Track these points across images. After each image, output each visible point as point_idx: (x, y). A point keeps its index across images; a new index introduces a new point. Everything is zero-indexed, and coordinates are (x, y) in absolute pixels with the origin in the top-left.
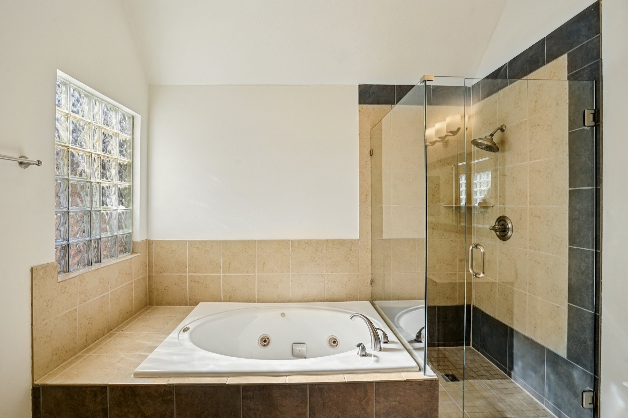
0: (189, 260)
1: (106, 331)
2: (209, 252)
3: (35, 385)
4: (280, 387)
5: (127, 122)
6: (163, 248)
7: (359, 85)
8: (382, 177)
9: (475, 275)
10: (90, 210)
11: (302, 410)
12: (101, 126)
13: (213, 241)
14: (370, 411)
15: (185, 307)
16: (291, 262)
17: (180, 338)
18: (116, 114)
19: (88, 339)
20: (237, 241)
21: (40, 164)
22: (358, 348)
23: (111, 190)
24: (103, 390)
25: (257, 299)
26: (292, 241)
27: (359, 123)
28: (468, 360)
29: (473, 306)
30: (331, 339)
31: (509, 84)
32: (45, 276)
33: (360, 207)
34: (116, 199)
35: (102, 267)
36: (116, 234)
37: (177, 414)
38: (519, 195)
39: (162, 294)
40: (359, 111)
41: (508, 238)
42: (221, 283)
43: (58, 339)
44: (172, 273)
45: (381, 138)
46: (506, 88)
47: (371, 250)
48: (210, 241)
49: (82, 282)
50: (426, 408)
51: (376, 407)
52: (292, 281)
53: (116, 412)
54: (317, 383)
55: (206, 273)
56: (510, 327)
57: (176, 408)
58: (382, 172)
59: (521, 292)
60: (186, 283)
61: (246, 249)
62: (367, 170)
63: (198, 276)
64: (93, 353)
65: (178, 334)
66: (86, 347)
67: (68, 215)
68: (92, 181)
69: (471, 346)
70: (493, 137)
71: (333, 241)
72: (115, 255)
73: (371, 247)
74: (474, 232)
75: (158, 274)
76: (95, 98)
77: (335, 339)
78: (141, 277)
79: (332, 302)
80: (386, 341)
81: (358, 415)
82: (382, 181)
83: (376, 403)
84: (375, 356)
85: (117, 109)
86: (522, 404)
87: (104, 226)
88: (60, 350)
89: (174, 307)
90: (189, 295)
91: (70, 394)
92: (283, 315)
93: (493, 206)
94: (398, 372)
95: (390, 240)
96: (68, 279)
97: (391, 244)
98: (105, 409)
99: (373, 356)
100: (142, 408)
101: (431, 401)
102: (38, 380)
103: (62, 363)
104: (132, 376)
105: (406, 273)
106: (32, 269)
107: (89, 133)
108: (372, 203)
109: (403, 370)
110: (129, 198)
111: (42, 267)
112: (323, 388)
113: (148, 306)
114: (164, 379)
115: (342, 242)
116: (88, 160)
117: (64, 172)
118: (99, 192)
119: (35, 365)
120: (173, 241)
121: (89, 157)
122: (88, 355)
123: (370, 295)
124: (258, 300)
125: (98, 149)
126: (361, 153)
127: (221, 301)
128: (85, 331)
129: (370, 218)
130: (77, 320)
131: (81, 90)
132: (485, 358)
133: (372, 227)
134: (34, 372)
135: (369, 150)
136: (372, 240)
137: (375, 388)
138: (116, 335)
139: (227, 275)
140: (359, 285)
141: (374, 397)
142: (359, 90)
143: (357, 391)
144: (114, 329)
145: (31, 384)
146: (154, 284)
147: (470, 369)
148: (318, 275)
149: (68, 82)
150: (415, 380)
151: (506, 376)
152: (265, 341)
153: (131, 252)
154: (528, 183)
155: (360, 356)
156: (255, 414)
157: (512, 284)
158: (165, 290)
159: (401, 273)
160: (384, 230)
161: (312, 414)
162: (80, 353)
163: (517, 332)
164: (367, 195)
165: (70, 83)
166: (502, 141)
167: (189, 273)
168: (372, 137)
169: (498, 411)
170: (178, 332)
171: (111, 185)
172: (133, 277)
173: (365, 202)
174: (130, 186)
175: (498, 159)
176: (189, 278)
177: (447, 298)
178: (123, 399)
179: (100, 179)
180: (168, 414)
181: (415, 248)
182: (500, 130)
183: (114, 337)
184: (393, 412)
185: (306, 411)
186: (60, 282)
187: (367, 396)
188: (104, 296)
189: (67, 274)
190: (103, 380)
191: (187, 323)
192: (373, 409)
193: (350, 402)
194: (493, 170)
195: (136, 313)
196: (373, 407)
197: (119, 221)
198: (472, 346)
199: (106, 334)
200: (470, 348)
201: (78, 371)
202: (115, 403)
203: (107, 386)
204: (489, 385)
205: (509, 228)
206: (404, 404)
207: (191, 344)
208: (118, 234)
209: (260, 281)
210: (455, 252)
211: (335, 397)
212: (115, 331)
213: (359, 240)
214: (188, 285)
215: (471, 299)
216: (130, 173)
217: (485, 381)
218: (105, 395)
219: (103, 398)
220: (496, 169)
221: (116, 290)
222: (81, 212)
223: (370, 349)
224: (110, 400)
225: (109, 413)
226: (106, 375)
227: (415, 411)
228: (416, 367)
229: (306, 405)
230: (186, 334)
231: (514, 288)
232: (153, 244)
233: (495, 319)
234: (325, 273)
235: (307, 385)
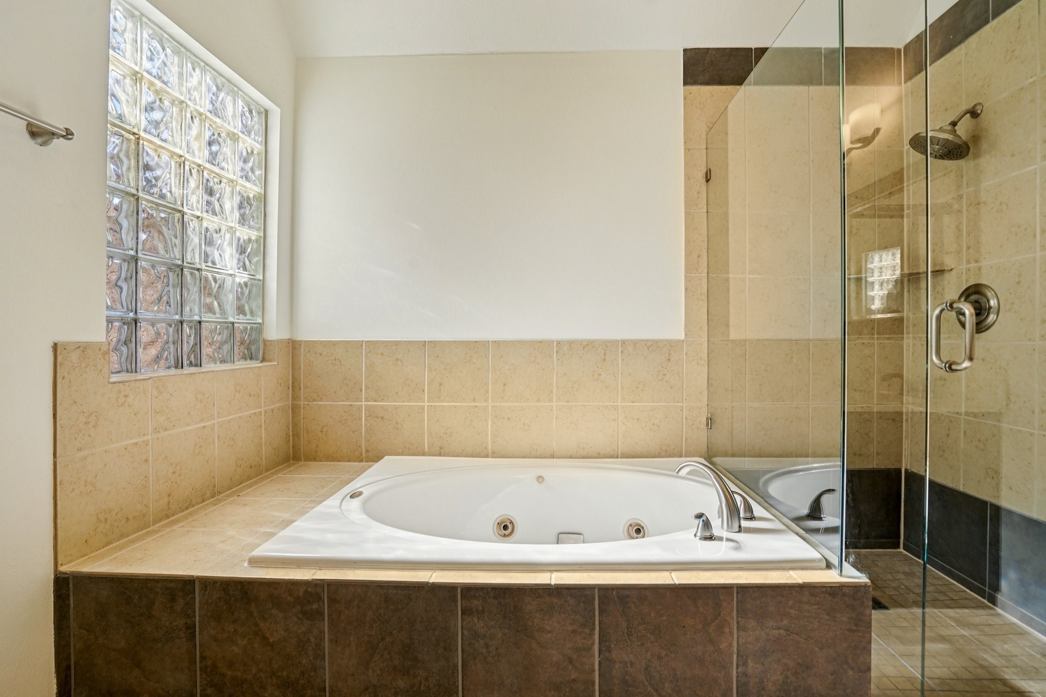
0: (367, 377)
1: (208, 494)
2: (402, 362)
3: (61, 573)
4: (539, 591)
5: (255, 119)
6: (319, 355)
7: (685, 50)
8: (727, 221)
9: (950, 367)
10: (181, 264)
11: (584, 641)
12: (204, 113)
13: (410, 342)
14: (726, 647)
15: (358, 463)
16: (555, 382)
17: (343, 507)
18: (234, 100)
19: (171, 502)
20: (454, 341)
21: (70, 137)
22: (697, 521)
23: (223, 236)
24: (188, 587)
25: (490, 451)
26: (557, 341)
27: (685, 120)
28: (899, 572)
29: (906, 470)
30: (631, 526)
31: (992, 17)
32: (83, 365)
33: (686, 278)
34: (232, 255)
35: (203, 373)
36: (231, 319)
37: (331, 641)
38: (1016, 235)
39: (317, 440)
40: (685, 98)
41: (986, 327)
42: (424, 420)
43: (109, 492)
44: (334, 401)
45: (727, 149)
46: (987, 28)
47: (707, 361)
48: (405, 341)
49: (160, 393)
50: (844, 645)
51: (738, 638)
52: (556, 418)
53: (212, 632)
54: (616, 584)
55: (396, 402)
56: (992, 505)
57: (329, 628)
58: (728, 212)
59: (1020, 431)
60: (360, 419)
61: (470, 357)
62: (701, 209)
63: (382, 407)
64: (179, 527)
65: (340, 501)
66: (168, 517)
67: (136, 263)
68: (185, 210)
69: (902, 550)
70: (956, 128)
71: (635, 343)
72: (229, 357)
73: (706, 355)
74: (907, 328)
75: (309, 403)
76: (194, 58)
77: (639, 525)
78: (278, 405)
79: (633, 458)
80: (748, 515)
81: (701, 654)
82: (728, 228)
83: (738, 629)
84: (728, 540)
85: (236, 89)
86: (1031, 655)
87: (208, 300)
88: (115, 513)
89: (338, 465)
90: (365, 442)
91: (124, 593)
92: (540, 479)
93: (951, 269)
94: (784, 569)
95: (742, 343)
96: (132, 381)
97: (746, 350)
98: (192, 626)
99: (724, 539)
100: (262, 625)
101: (855, 631)
102: (66, 564)
103: (119, 540)
104: (246, 564)
105: (775, 404)
106: (55, 347)
107: (181, 121)
108: (709, 271)
109: (793, 565)
110: (257, 259)
111: (76, 346)
112: (628, 596)
113: (292, 462)
114: (306, 570)
115: (653, 345)
116: (178, 171)
117: (129, 182)
118: (199, 236)
119: (59, 533)
120: (336, 341)
121: (180, 165)
122: (169, 529)
123: (706, 446)
124: (494, 453)
125: (199, 155)
126: (688, 178)
127: (424, 455)
128: (167, 486)
129: (706, 298)
130: (151, 461)
131: (165, 35)
132: (934, 570)
133: (710, 316)
134: (59, 548)
135: (704, 171)
136: (708, 340)
137: (737, 599)
138: (227, 501)
139: (435, 406)
140: (684, 426)
141: (735, 617)
142: (684, 58)
143: (698, 605)
144: (224, 492)
145: (53, 572)
146: (302, 421)
147: (907, 587)
148: (607, 407)
149: (137, 13)
150: (821, 585)
151: (983, 603)
152: (505, 528)
153: (261, 360)
154: (1038, 207)
155: (700, 539)
156: (487, 646)
157: (998, 416)
158: (322, 432)
159: (764, 404)
160: (731, 324)
161: (604, 649)
162: (155, 526)
163: (1010, 512)
164: (699, 256)
165: (142, 15)
166: (973, 136)
167: (365, 401)
168: (709, 147)
169: (982, 667)
170: (341, 498)
171: (223, 229)
172: (263, 402)
173: (697, 269)
174: (260, 237)
175: (964, 173)
176: (365, 410)
177: (855, 454)
178: (226, 606)
179: (200, 210)
180: (312, 640)
181: (792, 358)
182: (968, 115)
183: (223, 505)
184: (773, 652)
185: (593, 644)
186: (115, 383)
187: (719, 614)
188: (204, 427)
189: (133, 374)
190: (188, 569)
191: (358, 486)
192: (731, 644)
193: (684, 627)
194: (953, 198)
195: (267, 470)
196: (733, 640)
197: (238, 299)
198: (904, 549)
199: (209, 499)
200: (901, 552)
201: (145, 554)
202: (210, 614)
203: (194, 580)
204: (950, 618)
205: (990, 308)
206: (796, 634)
207: (364, 516)
208: (236, 321)
209: (496, 417)
210: (870, 367)
211: (653, 615)
212: (226, 496)
213: (685, 342)
214: (363, 423)
215: (902, 457)
216: (260, 214)
217: (943, 610)
218: (191, 598)
219: (187, 604)
220: (959, 196)
221: (230, 421)
222: (163, 264)
223: (718, 528)
224: (200, 608)
225: (199, 634)
226: (195, 561)
227: (821, 649)
228: (820, 560)
229: (593, 629)
230: (356, 502)
231: (1001, 424)
232: (300, 348)
233: (956, 491)
234: (620, 404)
235: (594, 588)
